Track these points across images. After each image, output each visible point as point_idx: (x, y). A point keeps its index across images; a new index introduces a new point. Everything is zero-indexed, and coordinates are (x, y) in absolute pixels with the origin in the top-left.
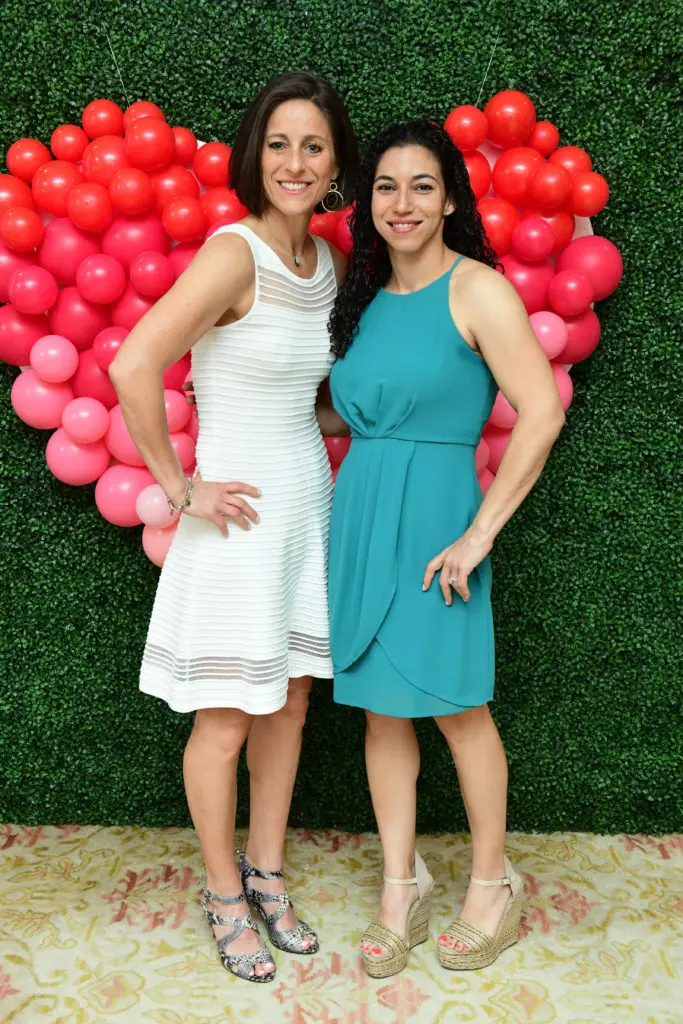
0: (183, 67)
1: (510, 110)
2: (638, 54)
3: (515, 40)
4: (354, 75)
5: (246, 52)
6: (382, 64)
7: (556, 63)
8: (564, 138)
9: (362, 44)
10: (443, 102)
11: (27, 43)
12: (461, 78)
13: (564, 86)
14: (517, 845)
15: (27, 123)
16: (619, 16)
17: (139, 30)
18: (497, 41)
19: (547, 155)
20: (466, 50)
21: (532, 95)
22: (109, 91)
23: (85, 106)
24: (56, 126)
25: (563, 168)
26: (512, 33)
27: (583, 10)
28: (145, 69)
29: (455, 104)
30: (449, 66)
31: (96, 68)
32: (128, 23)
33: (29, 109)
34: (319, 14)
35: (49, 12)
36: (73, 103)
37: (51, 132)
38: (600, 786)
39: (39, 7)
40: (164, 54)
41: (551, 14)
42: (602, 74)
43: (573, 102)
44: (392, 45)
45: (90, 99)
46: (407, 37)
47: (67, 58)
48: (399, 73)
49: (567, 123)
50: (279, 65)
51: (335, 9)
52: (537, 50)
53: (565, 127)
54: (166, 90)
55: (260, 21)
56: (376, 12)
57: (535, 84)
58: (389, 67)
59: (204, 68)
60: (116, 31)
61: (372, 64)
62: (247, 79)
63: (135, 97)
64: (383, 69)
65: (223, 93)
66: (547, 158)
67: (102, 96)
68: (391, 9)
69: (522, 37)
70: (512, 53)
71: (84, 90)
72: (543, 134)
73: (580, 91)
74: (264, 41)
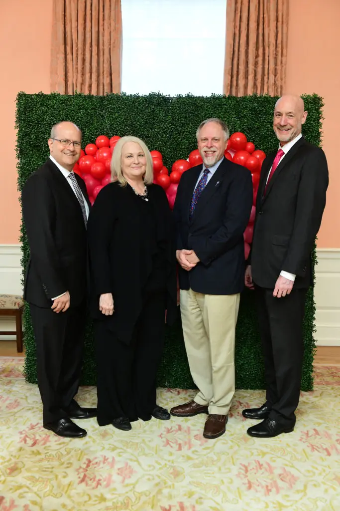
0: (129, 125)
1: (238, 139)
3: (240, 116)
4: (186, 127)
5: (151, 120)
7: (254, 124)
8: (256, 148)
9: (190, 117)
13: (256, 131)
14: (243, 393)
17: (115, 113)
18: (234, 116)
19: (251, 153)
21: (246, 134)
22: (105, 132)
23: (97, 137)
24: (87, 145)
25: (256, 157)
26: (239, 114)
27: (263, 107)
28: (117, 125)
31: (101, 125)
32: (112, 111)
34: (175, 108)
35: (86, 107)
36: (93, 137)
37: (85, 146)
39: (83, 106)
40: (123, 120)
41: (252, 108)
43: (259, 136)
44: (199, 118)
45: (99, 135)
47: (91, 122)
49: (258, 143)
50: (162, 124)
51: (180, 106)
52: (247, 119)
53: (257, 145)
54: (124, 132)
55: (155, 110)
56: (194, 107)
57: (247, 130)
59: (137, 125)
60: (108, 113)
61: (192, 124)
62: (150, 128)
63: (113, 134)
67: (103, 134)
68: (199, 106)
69: (242, 115)
70: (239, 120)
71: (96, 132)
72: (250, 146)
73: (262, 133)
74: (156, 116)
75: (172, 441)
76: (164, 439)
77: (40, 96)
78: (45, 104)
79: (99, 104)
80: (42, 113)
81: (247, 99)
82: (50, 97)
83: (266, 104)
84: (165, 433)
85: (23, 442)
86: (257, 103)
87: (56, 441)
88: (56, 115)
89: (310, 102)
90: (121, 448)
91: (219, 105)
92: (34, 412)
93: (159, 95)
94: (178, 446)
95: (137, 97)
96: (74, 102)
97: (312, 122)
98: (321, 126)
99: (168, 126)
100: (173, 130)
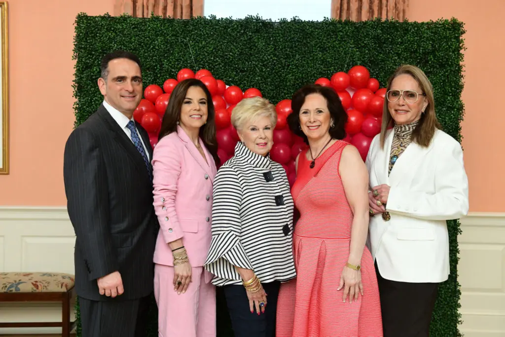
0: (220, 56)
1: (359, 75)
2: (411, 52)
3: (360, 46)
4: (292, 59)
5: (247, 50)
6: (304, 55)
7: (377, 55)
8: (381, 86)
9: (296, 47)
10: (330, 70)
11: (155, 46)
12: (337, 61)
13: (381, 64)
15: (153, 78)
16: (403, 37)
17: (202, 41)
18: (353, 46)
20: (339, 50)
21: (368, 68)
22: (189, 65)
23: (178, 71)
24: (165, 80)
25: (382, 97)
26: (358, 43)
27: (388, 34)
28: (204, 56)
29: (335, 71)
30: (332, 56)
31: (183, 56)
32: (198, 38)
33: (154, 72)
34: (278, 35)
35: (165, 33)
36: (173, 70)
37: (164, 82)
39: (161, 32)
40: (212, 51)
41: (375, 35)
42: (397, 60)
43: (384, 71)
44: (308, 48)
45: (180, 68)
46: (314, 44)
47: (171, 52)
48: (311, 58)
49: (382, 79)
50: (261, 55)
51: (285, 33)
52: (369, 50)
53: (382, 81)
54: (212, 65)
55: (253, 37)
56: (301, 34)
57: (369, 63)
58: (307, 56)
59: (229, 56)
60: (193, 41)
61: (299, 55)
62: (246, 60)
63: (199, 68)
64: (304, 57)
65: (236, 66)
66: (374, 93)
67: (186, 67)
68: (308, 33)
69: (363, 45)
70: (359, 51)
71: (178, 65)
72: (373, 83)
73: (387, 67)
74: (254, 45)
77: (106, 18)
78: (112, 29)
79: (181, 30)
80: (109, 39)
81: (369, 25)
82: (119, 20)
83: (393, 31)
86: (381, 30)
88: (127, 42)
89: (448, 28)
91: (333, 32)
93: (258, 20)
95: (229, 22)
96: (149, 26)
97: (451, 53)
98: (462, 59)
99: (269, 57)
100: (275, 63)
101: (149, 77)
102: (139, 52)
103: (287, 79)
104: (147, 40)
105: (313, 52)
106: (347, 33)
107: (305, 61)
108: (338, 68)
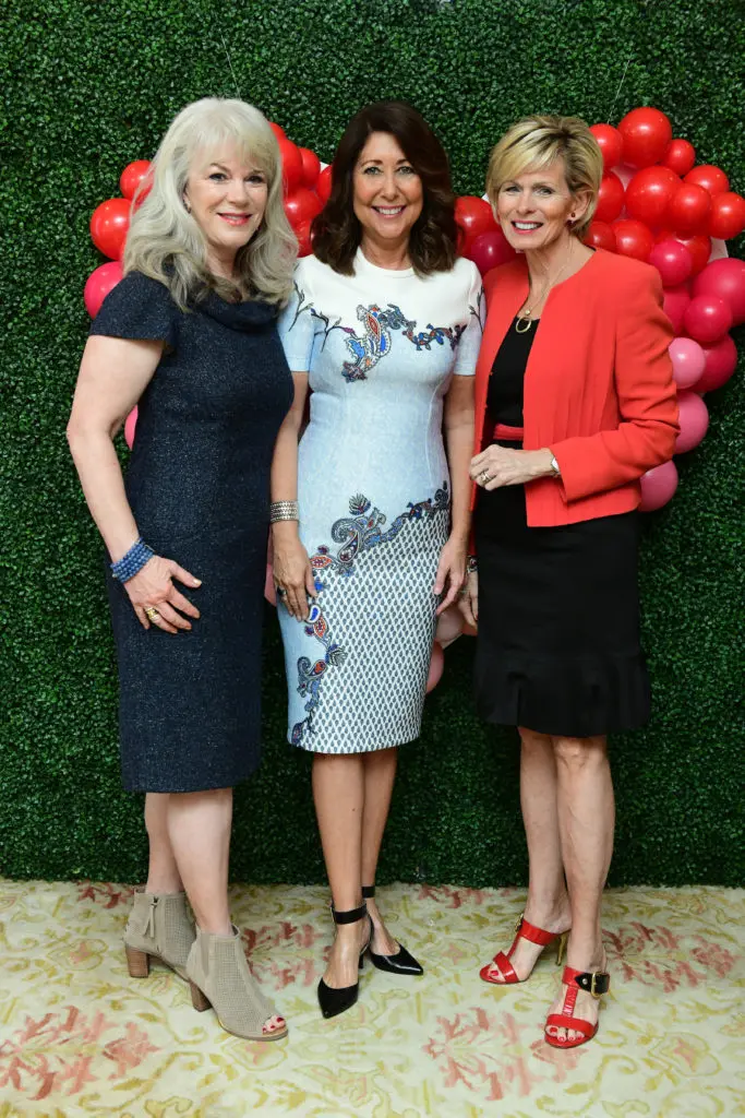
0: (307, 86)
1: (644, 128)
3: (649, 56)
4: (482, 93)
5: (372, 70)
6: (511, 82)
7: (692, 81)
8: (699, 158)
9: (491, 61)
11: (143, 61)
12: (594, 97)
13: (700, 104)
14: (648, 900)
15: (142, 144)
17: (261, 47)
18: (633, 57)
19: (683, 174)
20: (598, 67)
21: (668, 113)
25: (700, 188)
26: (646, 49)
27: (721, 25)
28: (266, 87)
30: (581, 84)
31: (216, 87)
32: (249, 39)
33: (144, 129)
34: (446, 31)
35: (168, 27)
38: (732, 836)
39: (157, 23)
40: (287, 72)
41: (687, 29)
42: (739, 91)
43: (708, 120)
44: (522, 63)
46: (537, 54)
47: (186, 76)
48: (529, 91)
49: (703, 143)
50: (406, 84)
51: (464, 25)
52: (672, 67)
53: (700, 147)
54: (288, 109)
55: (387, 38)
56: (506, 28)
57: (670, 102)
58: (518, 85)
59: (328, 87)
60: (237, 48)
61: (500, 82)
64: (512, 87)
65: (346, 112)
66: (682, 177)
68: (521, 25)
69: (656, 53)
70: (646, 70)
72: (679, 152)
73: (716, 109)
74: (390, 58)
75: (469, 1066)
76: (443, 1060)
78: (36, 15)
79: (208, 18)
80: (27, 41)
83: (733, 16)
84: (441, 1038)
85: (10, 1083)
86: (705, 13)
87: (113, 1077)
88: (73, 50)
90: (319, 1097)
91: (584, 20)
92: (32, 977)
94: (488, 1084)
99: (426, 89)
100: (439, 104)
101: (132, 141)
102: (106, 75)
103: (469, 144)
104: (124, 45)
105: (533, 73)
106: (617, 24)
107: (513, 98)
108: (595, 116)
